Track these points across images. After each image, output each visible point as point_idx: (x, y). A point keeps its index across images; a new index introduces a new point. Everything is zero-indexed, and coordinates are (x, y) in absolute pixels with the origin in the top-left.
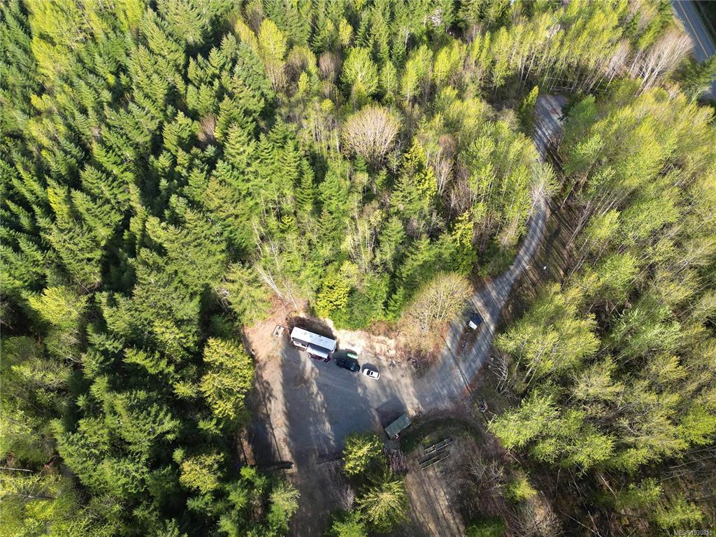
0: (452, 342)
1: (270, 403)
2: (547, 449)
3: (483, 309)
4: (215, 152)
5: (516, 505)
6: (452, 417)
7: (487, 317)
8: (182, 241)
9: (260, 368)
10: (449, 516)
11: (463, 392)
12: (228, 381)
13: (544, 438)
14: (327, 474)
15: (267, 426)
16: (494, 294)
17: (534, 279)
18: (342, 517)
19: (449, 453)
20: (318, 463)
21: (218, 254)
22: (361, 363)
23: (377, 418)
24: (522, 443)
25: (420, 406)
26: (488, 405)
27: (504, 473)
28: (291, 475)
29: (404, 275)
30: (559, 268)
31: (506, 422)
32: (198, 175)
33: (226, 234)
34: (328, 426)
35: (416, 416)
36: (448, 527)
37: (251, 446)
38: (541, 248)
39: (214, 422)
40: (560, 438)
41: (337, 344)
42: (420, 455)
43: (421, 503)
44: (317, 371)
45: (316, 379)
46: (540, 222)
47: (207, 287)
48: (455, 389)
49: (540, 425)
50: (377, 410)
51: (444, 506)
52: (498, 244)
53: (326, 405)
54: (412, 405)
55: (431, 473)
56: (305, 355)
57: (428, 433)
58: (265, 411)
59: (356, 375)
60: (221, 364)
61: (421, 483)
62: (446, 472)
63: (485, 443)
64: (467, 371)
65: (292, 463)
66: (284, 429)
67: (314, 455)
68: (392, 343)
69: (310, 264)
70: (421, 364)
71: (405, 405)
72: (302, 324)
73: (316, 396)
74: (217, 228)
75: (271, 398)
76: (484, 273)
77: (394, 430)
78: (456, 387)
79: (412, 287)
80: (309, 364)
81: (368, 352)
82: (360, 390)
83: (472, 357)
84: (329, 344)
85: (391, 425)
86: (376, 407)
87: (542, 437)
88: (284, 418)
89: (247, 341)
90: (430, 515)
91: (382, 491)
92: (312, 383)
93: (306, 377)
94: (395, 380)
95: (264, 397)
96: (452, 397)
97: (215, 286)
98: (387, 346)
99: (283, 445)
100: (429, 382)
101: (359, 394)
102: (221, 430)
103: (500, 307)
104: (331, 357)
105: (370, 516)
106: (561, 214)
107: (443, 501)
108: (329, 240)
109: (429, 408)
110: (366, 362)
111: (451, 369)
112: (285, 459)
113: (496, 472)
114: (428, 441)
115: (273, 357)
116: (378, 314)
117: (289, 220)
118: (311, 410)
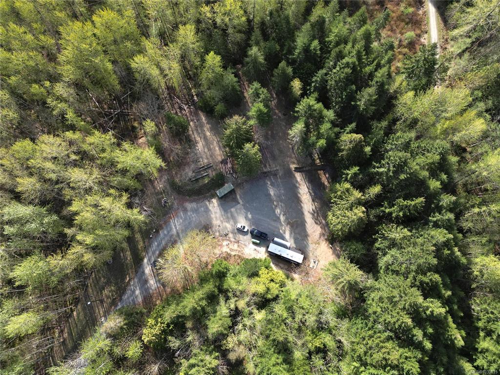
1: (313, 209)
3: (149, 278)
7: (148, 269)
11: (177, 213)
15: (313, 194)
19: (193, 172)
20: (278, 170)
22: (249, 236)
23: (238, 197)
28: (294, 163)
34: (272, 193)
41: (267, 249)
43: (213, 145)
44: (281, 231)
45: (282, 225)
47: (376, 278)
48: (182, 215)
51: (200, 143)
53: (274, 206)
54: (214, 206)
55: (206, 161)
57: (205, 185)
58: (316, 204)
59: (253, 227)
61: (212, 156)
62: (196, 161)
63: (168, 179)
64: (171, 229)
65: (295, 171)
66: (300, 191)
67: (280, 175)
68: (225, 249)
71: (219, 206)
72: (296, 266)
73: (281, 213)
75: (313, 212)
77: (227, 187)
80: (287, 235)
81: (243, 244)
84: (274, 248)
85: (229, 190)
86: (239, 205)
88: (302, 199)
90: (209, 139)
92: (284, 222)
93: (289, 226)
94: (224, 223)
96: (185, 210)
98: (229, 247)
99: (301, 183)
100: (200, 222)
103: (135, 279)
104: (272, 240)
107: (200, 146)
109: (202, 204)
110: (245, 237)
111: (182, 230)
112: (299, 174)
114: (206, 180)
118: (284, 203)
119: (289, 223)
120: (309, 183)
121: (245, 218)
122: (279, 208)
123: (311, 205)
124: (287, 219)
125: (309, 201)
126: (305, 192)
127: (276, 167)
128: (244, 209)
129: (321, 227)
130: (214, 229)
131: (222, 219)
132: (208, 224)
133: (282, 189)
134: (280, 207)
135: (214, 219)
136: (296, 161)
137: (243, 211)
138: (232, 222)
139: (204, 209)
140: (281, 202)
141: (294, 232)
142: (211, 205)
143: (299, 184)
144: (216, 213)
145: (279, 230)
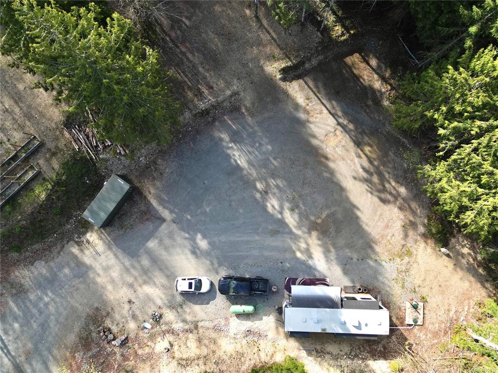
1: (364, 168)
15: (351, 126)
20: (236, 93)
22: (220, 299)
23: (154, 203)
25: (80, 255)
34: (242, 162)
35: (84, 233)
41: (281, 322)
44: (299, 255)
45: (296, 238)
53: (258, 196)
54: (96, 251)
55: (16, 135)
56: (337, 280)
58: (367, 149)
59: (223, 273)
65: (283, 80)
71: (110, 248)
73: (282, 207)
75: (365, 175)
80: (320, 262)
81: (213, 330)
82: (203, 244)
85: (119, 198)
86: (164, 226)
92: (299, 227)
93: (314, 234)
95: (380, 175)
101: (204, 237)
109: (63, 258)
110: (210, 306)
112: (298, 82)
114: (37, 191)
118: (284, 178)
119: (313, 227)
120: (330, 100)
121: (194, 253)
122: (274, 194)
123: (356, 160)
124: (303, 216)
125: (347, 150)
126: (329, 128)
127: (228, 84)
128: (182, 229)
129: (400, 208)
130: (117, 316)
131: (130, 280)
132: (97, 309)
133: (265, 140)
134: (276, 191)
135: (110, 287)
136: (277, 52)
137: (181, 237)
138: (160, 279)
139: (72, 270)
140: (274, 176)
141: (335, 246)
142: (87, 252)
143: (307, 112)
144: (107, 269)
145: (294, 252)
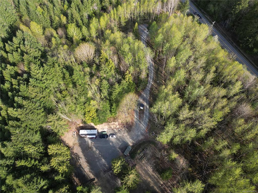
0: (137, 116)
1: (80, 160)
2: (177, 139)
3: (143, 101)
4: (27, 76)
5: (173, 162)
6: (144, 141)
7: (145, 104)
8: (25, 113)
9: (72, 149)
10: (154, 174)
11: (145, 131)
12: (61, 159)
13: (175, 137)
14: (109, 177)
15: (81, 169)
16: (145, 95)
17: (156, 86)
18: (118, 189)
19: (147, 153)
20: (104, 175)
21: (41, 113)
22: (108, 134)
23: (120, 151)
24: (169, 141)
25: (133, 141)
26: (155, 133)
27: (166, 153)
28: (96, 183)
29: (113, 99)
30: (162, 80)
31: (162, 136)
32: (23, 86)
33: (42, 105)
34: (103, 160)
35: (133, 145)
36: (155, 177)
37: (77, 178)
38: (155, 76)
39: (61, 175)
40: (180, 135)
41: (98, 131)
42: (138, 158)
43: (144, 173)
44: (93, 143)
45: (94, 146)
46: (152, 67)
47: (41, 127)
48: (142, 131)
49: (173, 133)
50: (119, 148)
51: (151, 171)
52: (141, 79)
53: (100, 154)
54: (130, 142)
55: (143, 162)
56: (87, 139)
57: (138, 150)
58: (79, 164)
59: (108, 139)
60: (56, 153)
61: (141, 167)
62: (148, 160)
63: (158, 145)
64: (144, 124)
65: (95, 178)
66: (88, 167)
67: (102, 172)
68: (117, 123)
69: (78, 106)
70: (129, 127)
71: (128, 142)
72: (82, 128)
73: (96, 151)
74: (38, 104)
75: (79, 159)
76: (139, 89)
77: (127, 153)
78: (142, 130)
79: (118, 102)
80: (90, 142)
81: (109, 129)
82: (111, 144)
83: (144, 119)
84: (95, 132)
85: (125, 151)
86: (118, 147)
87: (175, 136)
88: (86, 164)
89: (64, 141)
90: (148, 176)
91: (129, 175)
92: (93, 147)
93: (90, 146)
94: (122, 135)
95: (77, 159)
96: (142, 134)
97: (44, 126)
98: (116, 125)
99: (89, 173)
100: (133, 132)
101: (111, 145)
102: (64, 177)
103: (148, 99)
104: (97, 136)
105: (128, 185)
106: (158, 63)
107: (150, 170)
108: (82, 95)
109: (136, 140)
110: (110, 133)
111: (139, 125)
112: (92, 178)
113: (164, 153)
114: (139, 152)
115: (75, 144)
116: (109, 115)
117: (65, 92)
118: (96, 157)
119: (91, 148)
120: (85, 174)
121: (113, 142)
123: (81, 162)
124: (92, 150)
129: (74, 152)
130: (126, 131)
131: (124, 137)
132: (129, 132)
133: (99, 165)
134: (97, 155)
135: (127, 136)
137: (115, 145)
139: (134, 138)
141: (87, 145)
144: (128, 139)
